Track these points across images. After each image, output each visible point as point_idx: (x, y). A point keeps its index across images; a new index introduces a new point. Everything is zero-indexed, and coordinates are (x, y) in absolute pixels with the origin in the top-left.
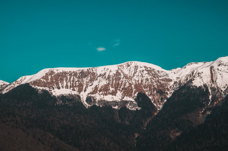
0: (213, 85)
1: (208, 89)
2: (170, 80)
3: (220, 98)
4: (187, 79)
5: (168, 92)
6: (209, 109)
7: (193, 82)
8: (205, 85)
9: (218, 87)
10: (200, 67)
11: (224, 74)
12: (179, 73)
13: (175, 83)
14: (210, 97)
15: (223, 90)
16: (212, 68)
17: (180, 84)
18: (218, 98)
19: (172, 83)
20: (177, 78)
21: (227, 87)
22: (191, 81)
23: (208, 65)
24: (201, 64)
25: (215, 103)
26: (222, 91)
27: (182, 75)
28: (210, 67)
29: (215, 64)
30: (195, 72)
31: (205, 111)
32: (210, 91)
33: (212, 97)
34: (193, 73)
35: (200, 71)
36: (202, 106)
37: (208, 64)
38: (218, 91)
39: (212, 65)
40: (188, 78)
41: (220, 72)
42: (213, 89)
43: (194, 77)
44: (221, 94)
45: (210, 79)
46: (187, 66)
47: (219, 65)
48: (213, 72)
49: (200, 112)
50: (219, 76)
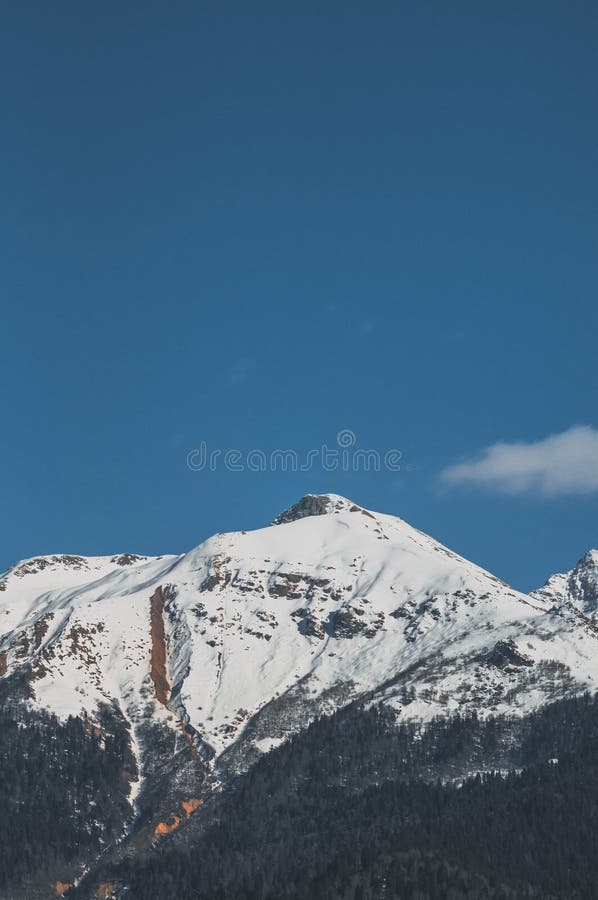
0: (161, 714)
1: (125, 738)
3: (197, 796)
6: (116, 872)
7: (36, 685)
8: (109, 713)
9: (189, 729)
10: (92, 586)
11: (233, 642)
14: (135, 789)
15: (219, 744)
16: (162, 600)
18: (182, 797)
21: (241, 727)
22: (23, 681)
23: (142, 579)
24: (100, 566)
25: (162, 828)
26: (209, 751)
28: (151, 591)
29: (184, 579)
30: (52, 625)
31: (90, 883)
32: (136, 748)
33: (144, 792)
34: (40, 629)
35: (85, 616)
36: (75, 843)
37: (146, 567)
38: (188, 753)
39: (163, 583)
40: (10, 660)
41: (213, 632)
42: (155, 738)
43: (48, 654)
44: (200, 769)
45: (143, 670)
46: (13, 581)
47: (208, 585)
48: (168, 628)
49: (61, 888)
50: (201, 656)
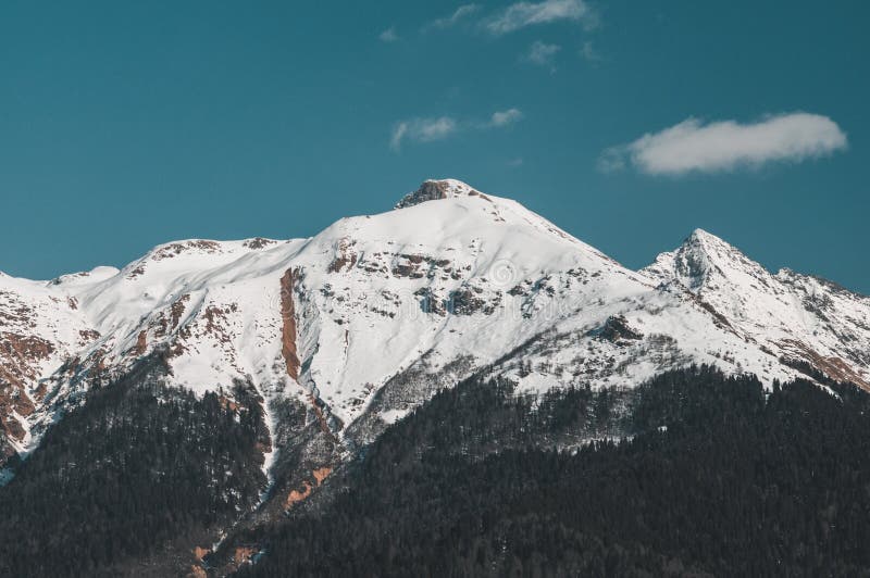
0: (292, 389)
1: (259, 411)
2: (43, 349)
3: (327, 465)
4: (140, 348)
5: (26, 424)
6: (252, 537)
7: (173, 362)
8: (243, 390)
9: (318, 402)
10: (225, 269)
11: (360, 322)
12: (101, 304)
13: (71, 365)
14: (269, 459)
15: (347, 416)
16: (292, 280)
17: (98, 370)
18: (313, 466)
19: (48, 367)
20: (84, 334)
21: (368, 400)
22: (160, 360)
23: (273, 259)
24: (233, 249)
25: (294, 496)
26: (338, 423)
27: (114, 318)
28: (281, 273)
29: (312, 259)
30: (188, 306)
31: (228, 548)
32: (269, 421)
33: (278, 462)
34: (177, 310)
35: (219, 297)
36: (213, 511)
37: (276, 251)
38: (318, 425)
39: (293, 265)
40: (149, 339)
41: (340, 310)
42: (288, 412)
43: (185, 334)
44: (331, 440)
45: (275, 347)
46: (151, 265)
47: (335, 266)
48: (298, 308)
49: (200, 553)
50: (329, 333)
